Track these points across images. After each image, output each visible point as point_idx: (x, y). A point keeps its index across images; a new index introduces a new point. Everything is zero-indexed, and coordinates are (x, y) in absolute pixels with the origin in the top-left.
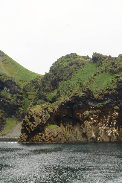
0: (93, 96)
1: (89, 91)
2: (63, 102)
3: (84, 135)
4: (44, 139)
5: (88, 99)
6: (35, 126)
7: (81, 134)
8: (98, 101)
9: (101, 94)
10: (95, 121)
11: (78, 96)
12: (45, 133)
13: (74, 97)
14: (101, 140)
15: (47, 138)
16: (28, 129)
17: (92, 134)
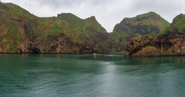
0: (178, 31)
1: (176, 29)
2: (160, 35)
3: (174, 51)
4: (142, 54)
5: (176, 33)
6: (135, 47)
7: (172, 51)
8: (181, 34)
9: (183, 31)
10: (180, 44)
11: (170, 31)
12: (142, 51)
13: (167, 32)
14: (183, 54)
15: (143, 53)
16: (129, 49)
17: (178, 51)
